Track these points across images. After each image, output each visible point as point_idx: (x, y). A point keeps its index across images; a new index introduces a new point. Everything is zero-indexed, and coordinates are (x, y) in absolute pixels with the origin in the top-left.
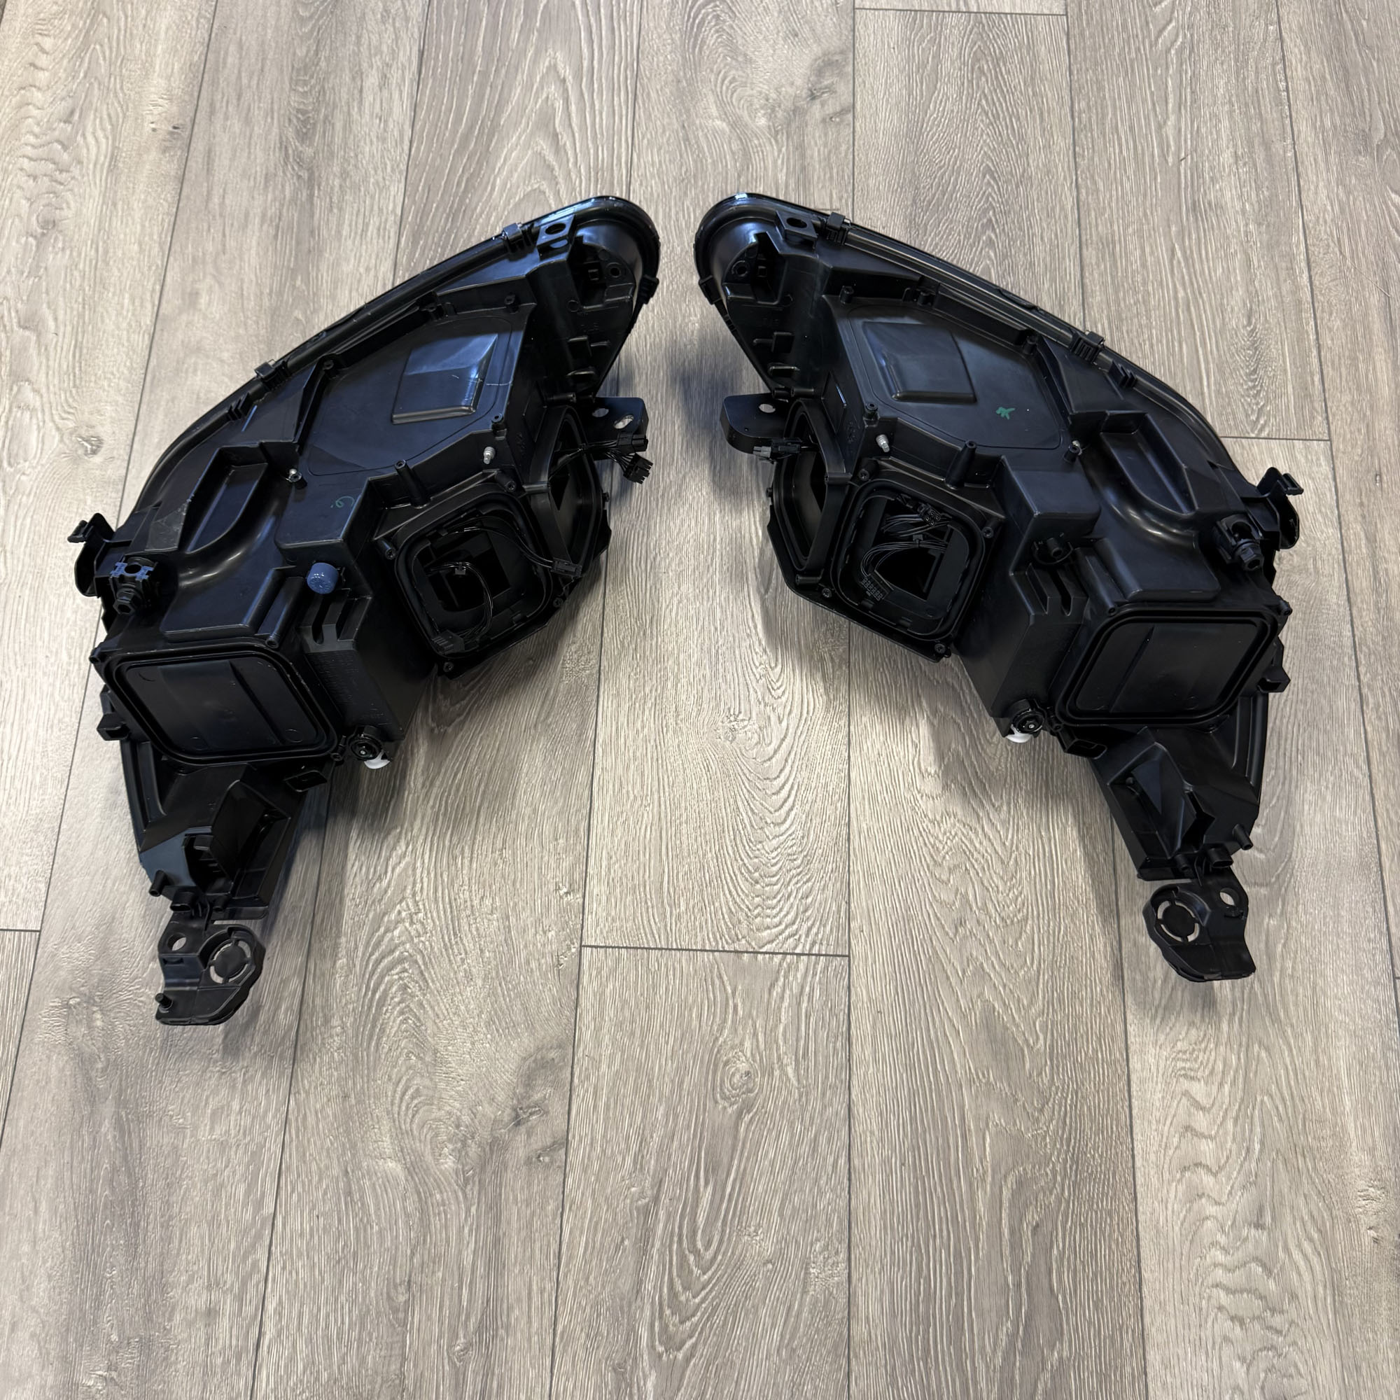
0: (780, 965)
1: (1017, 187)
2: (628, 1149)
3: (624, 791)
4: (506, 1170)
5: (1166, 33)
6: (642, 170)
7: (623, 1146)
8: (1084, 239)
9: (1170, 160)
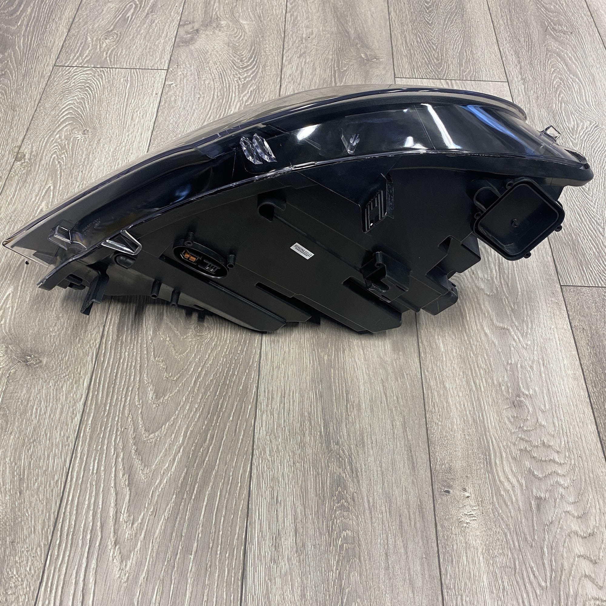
0: (84, 64)
2: (156, 24)
3: (142, 114)
4: (202, 21)
7: (158, 25)
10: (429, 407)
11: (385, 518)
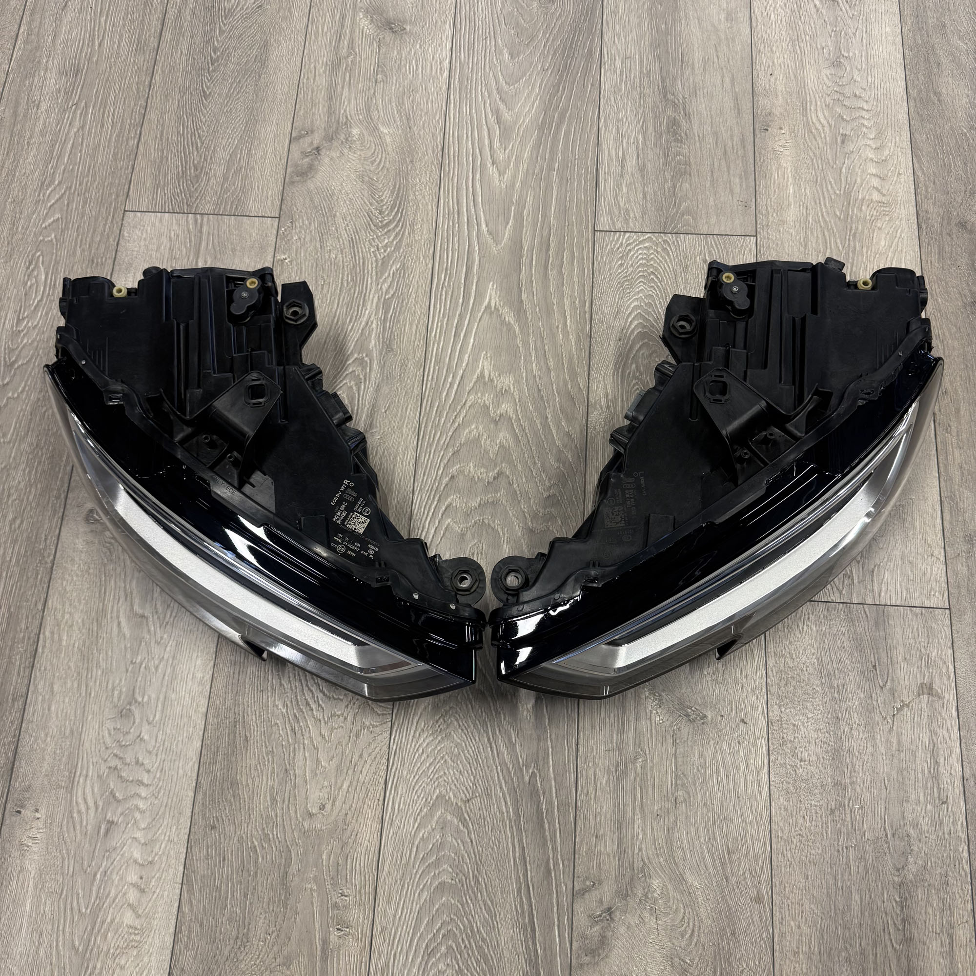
1: (190, 87)
5: (57, 196)
6: (440, 98)
8: (155, 52)
9: (83, 104)
10: (757, 67)
11: (712, 147)
